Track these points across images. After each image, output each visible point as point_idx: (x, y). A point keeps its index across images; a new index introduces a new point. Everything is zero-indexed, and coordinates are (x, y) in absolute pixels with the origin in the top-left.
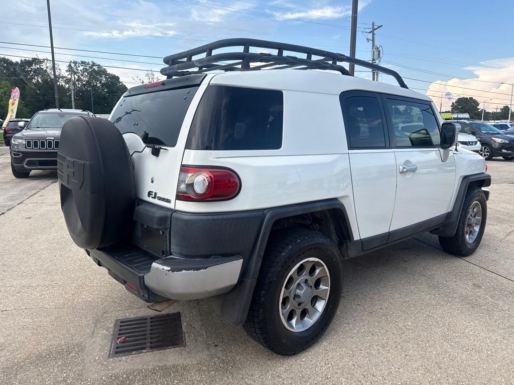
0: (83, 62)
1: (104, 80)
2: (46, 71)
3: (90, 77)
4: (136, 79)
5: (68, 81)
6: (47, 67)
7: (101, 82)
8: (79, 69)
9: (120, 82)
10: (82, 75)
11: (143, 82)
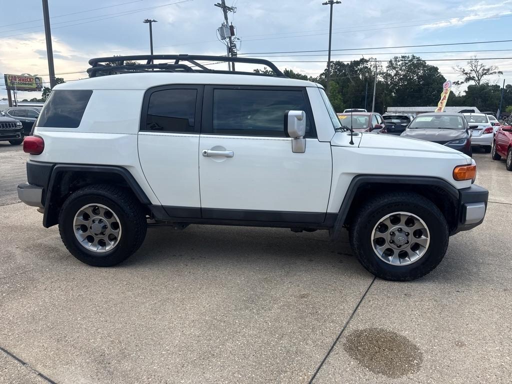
0: (403, 57)
1: (421, 73)
2: (370, 68)
3: (408, 71)
4: (456, 68)
5: (387, 76)
6: (371, 66)
7: (417, 75)
8: (398, 64)
9: (438, 73)
10: (400, 70)
11: (464, 71)
